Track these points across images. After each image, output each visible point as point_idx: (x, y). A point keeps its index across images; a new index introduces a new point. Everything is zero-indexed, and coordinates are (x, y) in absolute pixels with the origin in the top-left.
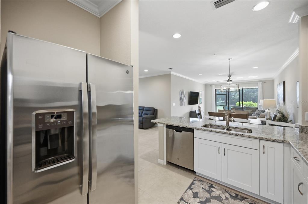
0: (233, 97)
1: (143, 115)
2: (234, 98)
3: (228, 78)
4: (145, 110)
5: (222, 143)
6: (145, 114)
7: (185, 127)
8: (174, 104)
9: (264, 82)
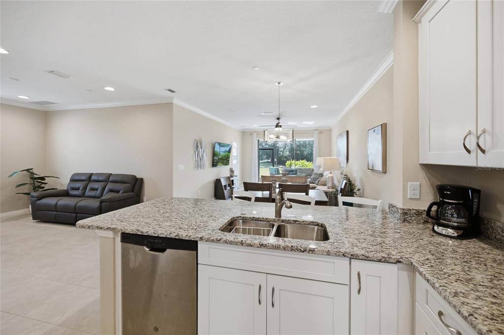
0: (282, 153)
1: (107, 193)
2: (283, 155)
3: (277, 121)
4: (113, 182)
5: (267, 274)
6: (111, 191)
7: (173, 236)
8: (181, 167)
9: (320, 132)
